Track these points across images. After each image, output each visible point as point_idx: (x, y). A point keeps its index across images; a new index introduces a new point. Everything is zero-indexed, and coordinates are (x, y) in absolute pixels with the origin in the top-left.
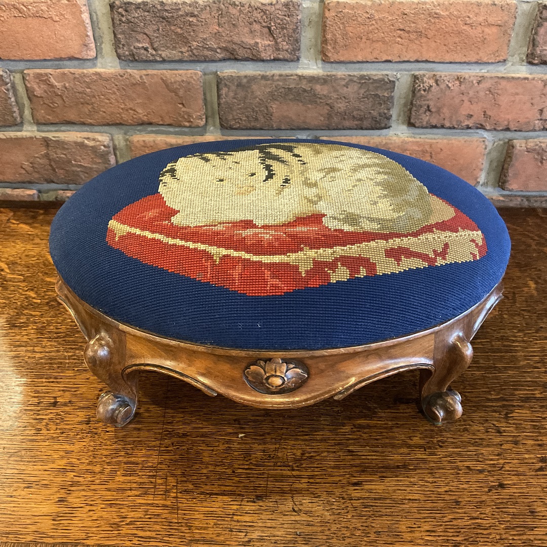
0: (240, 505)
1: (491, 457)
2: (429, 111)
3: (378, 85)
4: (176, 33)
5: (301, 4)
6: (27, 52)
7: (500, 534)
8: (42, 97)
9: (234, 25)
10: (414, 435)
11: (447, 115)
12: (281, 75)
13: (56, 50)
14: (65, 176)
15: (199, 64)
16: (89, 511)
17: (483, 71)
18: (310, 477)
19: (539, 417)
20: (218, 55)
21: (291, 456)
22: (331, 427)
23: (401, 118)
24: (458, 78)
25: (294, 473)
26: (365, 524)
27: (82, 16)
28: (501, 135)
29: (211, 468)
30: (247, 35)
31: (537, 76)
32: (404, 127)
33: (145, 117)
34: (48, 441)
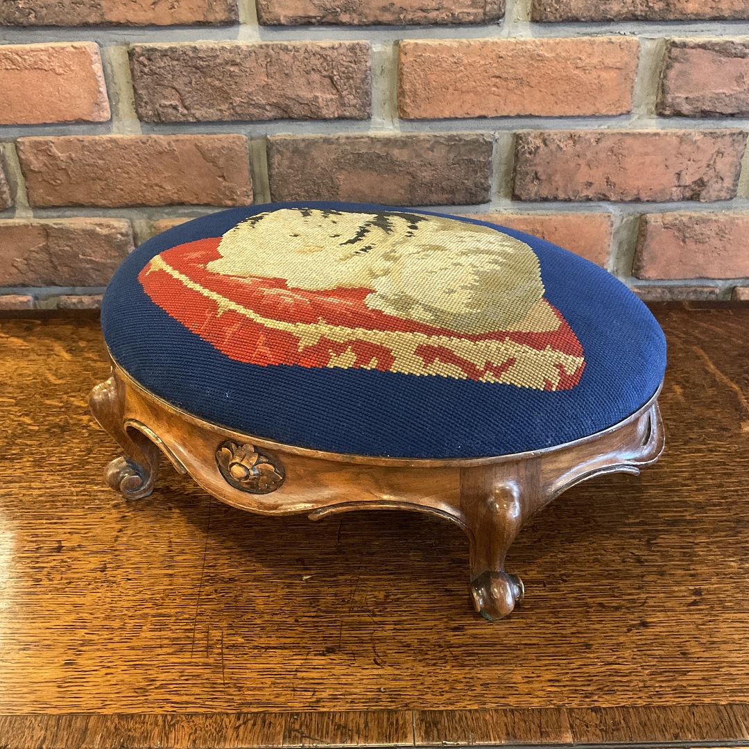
0: (306, 659)
1: (630, 592)
2: (537, 178)
3: (471, 147)
4: (213, 87)
5: (370, 48)
6: (22, 114)
7: (644, 681)
8: (41, 172)
9: (286, 75)
10: (530, 568)
11: (561, 184)
12: (348, 138)
13: (60, 110)
14: (71, 276)
15: (243, 126)
16: (106, 674)
17: (602, 127)
18: (396, 623)
19: (690, 542)
20: (266, 112)
21: (371, 600)
22: (423, 563)
23: (502, 189)
24: (571, 136)
25: (376, 619)
26: (468, 676)
27: (93, 67)
28: (632, 208)
29: (267, 617)
30: (303, 87)
31: (669, 131)
32: (507, 202)
33: (176, 195)
34: (50, 593)
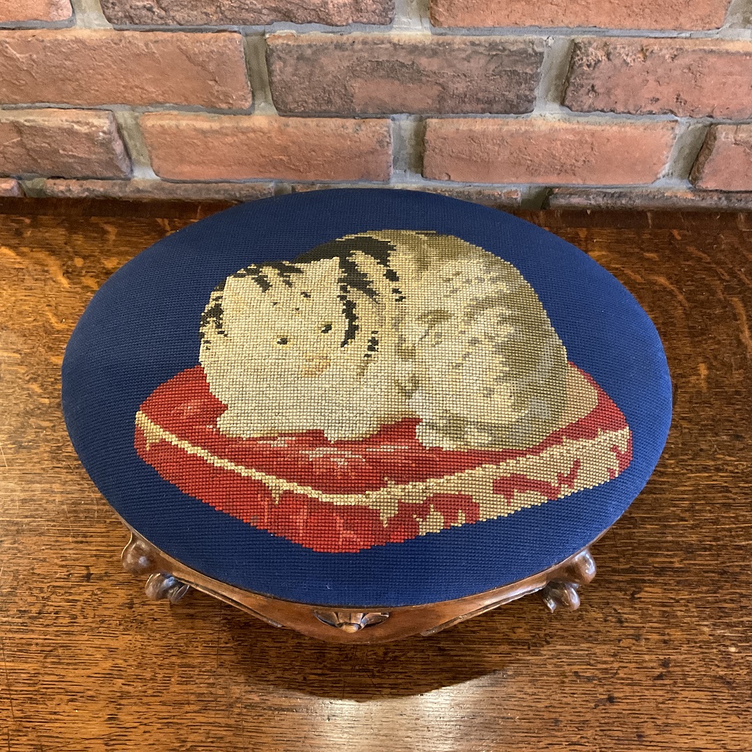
1: (604, 659)
2: (594, 91)
3: (518, 58)
11: (621, 98)
12: (365, 43)
13: (9, 11)
16: (145, 732)
19: (672, 598)
20: (265, 17)
21: (371, 657)
23: (550, 93)
24: (642, 50)
25: (376, 681)
29: (279, 673)
32: (556, 106)
34: (86, 634)
